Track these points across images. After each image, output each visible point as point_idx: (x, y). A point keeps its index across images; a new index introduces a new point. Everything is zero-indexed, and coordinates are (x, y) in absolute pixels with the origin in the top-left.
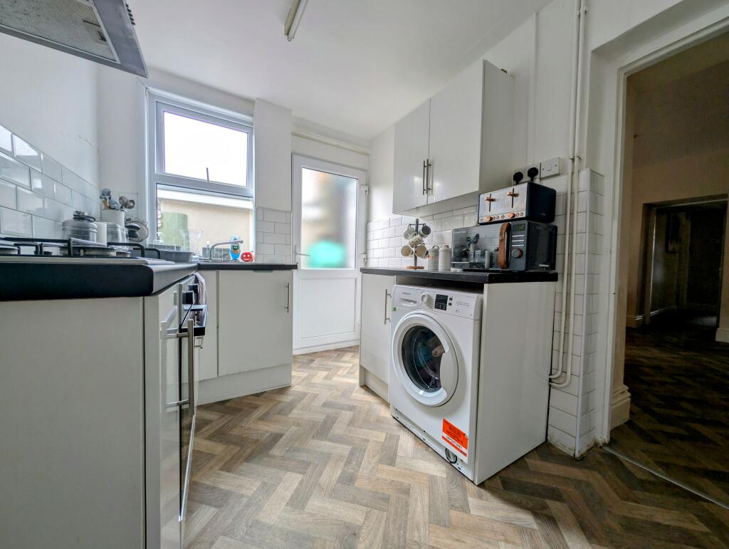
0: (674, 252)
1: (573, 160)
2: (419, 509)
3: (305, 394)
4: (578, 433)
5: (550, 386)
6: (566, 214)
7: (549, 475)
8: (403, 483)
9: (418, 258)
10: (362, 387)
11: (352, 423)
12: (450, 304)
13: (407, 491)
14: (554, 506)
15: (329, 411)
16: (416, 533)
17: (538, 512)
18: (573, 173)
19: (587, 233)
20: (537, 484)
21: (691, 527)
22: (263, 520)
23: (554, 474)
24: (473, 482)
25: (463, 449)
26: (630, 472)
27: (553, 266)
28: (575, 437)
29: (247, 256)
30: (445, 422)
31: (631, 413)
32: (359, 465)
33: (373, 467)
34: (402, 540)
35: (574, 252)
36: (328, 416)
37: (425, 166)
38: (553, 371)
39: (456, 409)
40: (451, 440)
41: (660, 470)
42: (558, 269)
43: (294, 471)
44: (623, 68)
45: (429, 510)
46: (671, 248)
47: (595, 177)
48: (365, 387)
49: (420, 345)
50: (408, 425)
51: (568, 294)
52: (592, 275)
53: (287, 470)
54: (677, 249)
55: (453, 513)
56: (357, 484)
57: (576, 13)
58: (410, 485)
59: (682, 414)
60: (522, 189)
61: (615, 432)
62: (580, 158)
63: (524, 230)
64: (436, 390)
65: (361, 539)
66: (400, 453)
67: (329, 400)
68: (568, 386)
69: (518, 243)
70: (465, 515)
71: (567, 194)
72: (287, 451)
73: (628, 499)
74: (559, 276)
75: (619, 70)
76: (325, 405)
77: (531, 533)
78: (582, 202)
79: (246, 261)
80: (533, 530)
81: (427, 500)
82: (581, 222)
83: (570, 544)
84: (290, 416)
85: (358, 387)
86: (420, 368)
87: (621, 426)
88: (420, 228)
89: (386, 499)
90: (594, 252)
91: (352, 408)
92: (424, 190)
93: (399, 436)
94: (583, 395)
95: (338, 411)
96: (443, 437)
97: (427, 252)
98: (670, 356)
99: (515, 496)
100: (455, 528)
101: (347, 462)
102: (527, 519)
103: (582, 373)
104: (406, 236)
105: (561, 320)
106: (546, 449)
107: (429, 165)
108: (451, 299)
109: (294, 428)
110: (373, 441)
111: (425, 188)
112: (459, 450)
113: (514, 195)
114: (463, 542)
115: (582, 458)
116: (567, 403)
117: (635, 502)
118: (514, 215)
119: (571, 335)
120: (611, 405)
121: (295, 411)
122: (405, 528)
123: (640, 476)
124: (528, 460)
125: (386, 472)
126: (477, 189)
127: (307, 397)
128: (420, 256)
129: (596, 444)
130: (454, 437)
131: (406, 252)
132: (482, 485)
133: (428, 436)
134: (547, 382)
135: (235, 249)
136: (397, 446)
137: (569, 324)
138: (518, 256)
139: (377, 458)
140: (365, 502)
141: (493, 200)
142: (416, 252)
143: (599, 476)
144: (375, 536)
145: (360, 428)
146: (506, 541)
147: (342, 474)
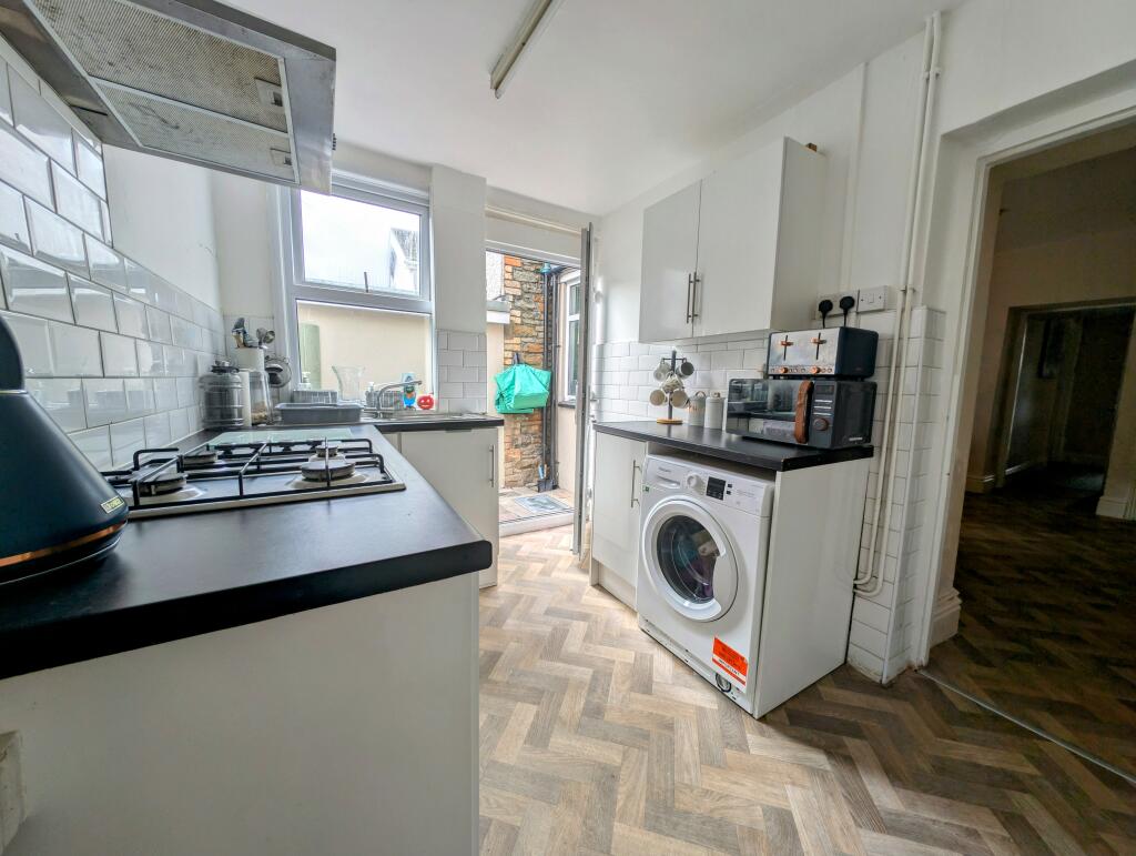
0: (1051, 377)
1: (905, 292)
2: (687, 748)
3: (519, 597)
4: (888, 653)
5: (854, 594)
6: (890, 367)
7: (848, 707)
8: (663, 717)
9: (674, 408)
10: (594, 586)
11: (588, 637)
12: (728, 493)
13: (670, 727)
14: (851, 743)
15: (556, 621)
16: (686, 775)
17: (832, 750)
18: (903, 311)
19: (918, 395)
20: (832, 718)
21: (1017, 769)
22: (501, 760)
23: (853, 704)
24: (751, 715)
25: (741, 676)
26: (951, 703)
27: (868, 438)
28: (883, 660)
29: (426, 402)
30: (717, 642)
31: (961, 624)
32: (606, 693)
33: (624, 697)
34: (670, 782)
35: (898, 419)
36: (555, 629)
37: (690, 282)
38: (860, 575)
39: (732, 626)
40: (725, 664)
41: (989, 700)
42: (875, 441)
43: (525, 701)
44: (985, 157)
45: (700, 748)
46: (1046, 371)
47: (933, 315)
48: (598, 586)
49: (681, 538)
50: (664, 642)
51: (886, 476)
52: (921, 449)
53: (517, 699)
54: (1056, 371)
55: (728, 752)
56: (609, 716)
57: (923, 75)
58: (673, 718)
59: (1029, 626)
60: (832, 335)
61: (937, 652)
62: (914, 291)
63: (832, 394)
64: (704, 601)
65: (621, 782)
66: (656, 678)
67: (553, 605)
68: (878, 594)
69: (823, 411)
70: (744, 755)
71: (893, 339)
72: (512, 675)
73: (944, 736)
74: (876, 451)
75: (979, 159)
76: (548, 612)
77: (822, 775)
78: (913, 352)
79: (425, 409)
80: (827, 771)
81: (695, 737)
82: (910, 379)
83: (869, 788)
84: (504, 628)
85: (589, 587)
86: (681, 569)
87: (944, 642)
88: (679, 364)
89: (646, 736)
90: (925, 419)
91: (584, 617)
92: (689, 316)
93: (652, 656)
94: (897, 607)
95: (568, 621)
96: (714, 660)
97: (688, 401)
98: (1026, 538)
99: (805, 732)
100: (731, 769)
101: (590, 689)
102: (819, 759)
103: (897, 579)
104: (658, 376)
105: (874, 510)
106: (845, 674)
107: (697, 281)
108: (730, 486)
109: (513, 645)
110: (621, 663)
111: (690, 314)
112: (734, 676)
113: (820, 342)
114: (742, 785)
115: (891, 685)
116: (877, 616)
117: (954, 740)
118: (819, 370)
119: (886, 530)
120: (933, 616)
121: (510, 621)
122: (673, 769)
123: (962, 707)
124: (820, 688)
125: (640, 703)
126: (768, 327)
127: (523, 600)
128: (678, 405)
129: (910, 667)
130: (729, 661)
131: (657, 398)
132: (763, 719)
133: (692, 656)
134: (851, 589)
135: (409, 392)
136: (651, 669)
137: (884, 517)
138: (822, 427)
139: (628, 684)
140: (619, 739)
141: (789, 344)
142: (671, 399)
143: (911, 708)
144: (637, 778)
145: (601, 644)
146: (793, 784)
147: (586, 704)
